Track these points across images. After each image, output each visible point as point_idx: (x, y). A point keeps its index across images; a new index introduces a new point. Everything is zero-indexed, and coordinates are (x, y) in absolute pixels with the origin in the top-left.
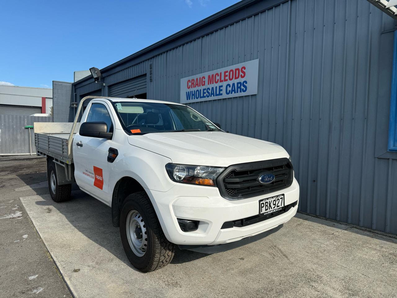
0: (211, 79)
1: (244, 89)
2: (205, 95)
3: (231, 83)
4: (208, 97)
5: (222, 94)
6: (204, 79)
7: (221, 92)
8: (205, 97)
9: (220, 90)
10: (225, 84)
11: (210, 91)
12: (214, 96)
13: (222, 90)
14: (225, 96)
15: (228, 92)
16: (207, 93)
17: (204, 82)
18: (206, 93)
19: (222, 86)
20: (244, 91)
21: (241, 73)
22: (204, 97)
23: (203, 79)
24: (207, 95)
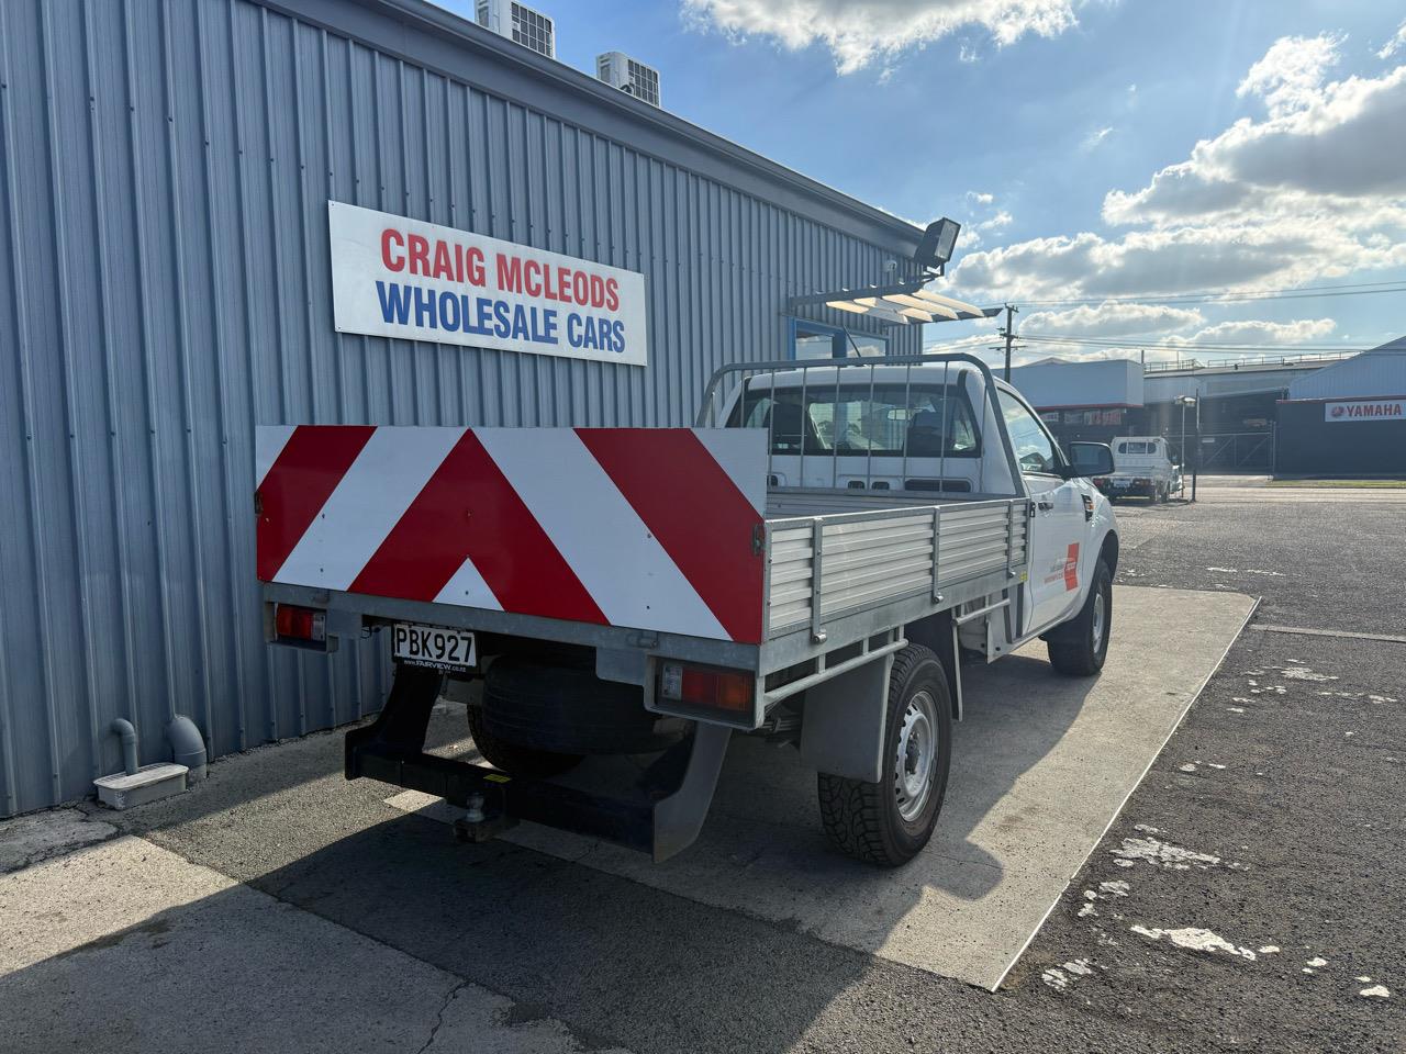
0: (511, 274)
1: (619, 345)
2: (488, 324)
3: (584, 312)
4: (504, 335)
5: (555, 341)
6: (481, 258)
7: (553, 333)
8: (489, 332)
9: (550, 326)
10: (563, 310)
11: (510, 317)
12: (526, 338)
13: (554, 327)
14: (564, 349)
15: (576, 339)
16: (495, 320)
17: (481, 270)
18: (494, 316)
19: (554, 314)
20: (620, 350)
21: (607, 296)
22: (481, 330)
23: (475, 257)
24: (497, 327)
